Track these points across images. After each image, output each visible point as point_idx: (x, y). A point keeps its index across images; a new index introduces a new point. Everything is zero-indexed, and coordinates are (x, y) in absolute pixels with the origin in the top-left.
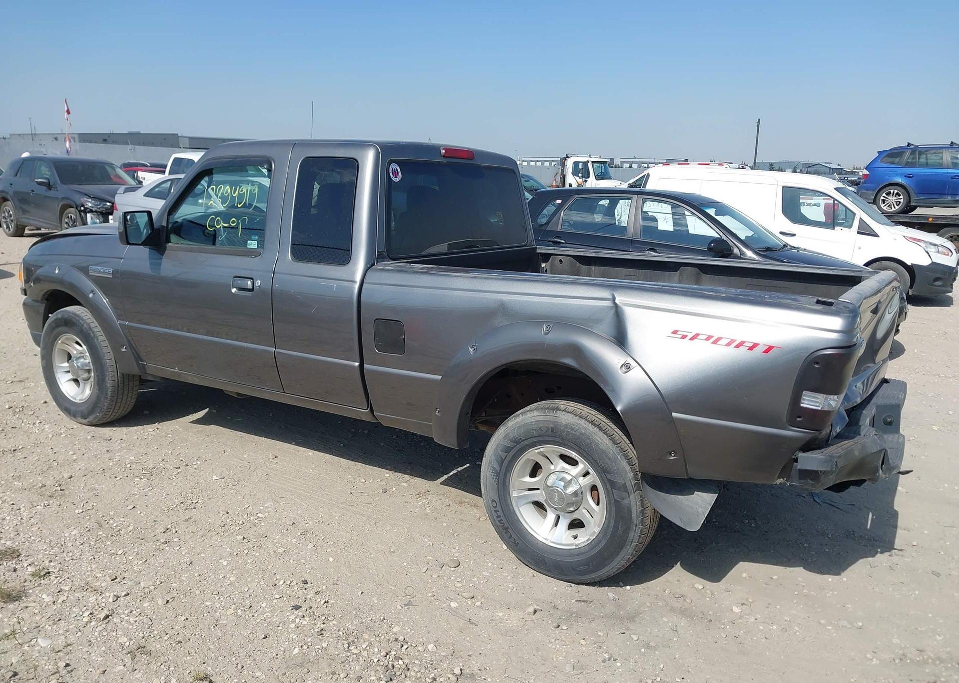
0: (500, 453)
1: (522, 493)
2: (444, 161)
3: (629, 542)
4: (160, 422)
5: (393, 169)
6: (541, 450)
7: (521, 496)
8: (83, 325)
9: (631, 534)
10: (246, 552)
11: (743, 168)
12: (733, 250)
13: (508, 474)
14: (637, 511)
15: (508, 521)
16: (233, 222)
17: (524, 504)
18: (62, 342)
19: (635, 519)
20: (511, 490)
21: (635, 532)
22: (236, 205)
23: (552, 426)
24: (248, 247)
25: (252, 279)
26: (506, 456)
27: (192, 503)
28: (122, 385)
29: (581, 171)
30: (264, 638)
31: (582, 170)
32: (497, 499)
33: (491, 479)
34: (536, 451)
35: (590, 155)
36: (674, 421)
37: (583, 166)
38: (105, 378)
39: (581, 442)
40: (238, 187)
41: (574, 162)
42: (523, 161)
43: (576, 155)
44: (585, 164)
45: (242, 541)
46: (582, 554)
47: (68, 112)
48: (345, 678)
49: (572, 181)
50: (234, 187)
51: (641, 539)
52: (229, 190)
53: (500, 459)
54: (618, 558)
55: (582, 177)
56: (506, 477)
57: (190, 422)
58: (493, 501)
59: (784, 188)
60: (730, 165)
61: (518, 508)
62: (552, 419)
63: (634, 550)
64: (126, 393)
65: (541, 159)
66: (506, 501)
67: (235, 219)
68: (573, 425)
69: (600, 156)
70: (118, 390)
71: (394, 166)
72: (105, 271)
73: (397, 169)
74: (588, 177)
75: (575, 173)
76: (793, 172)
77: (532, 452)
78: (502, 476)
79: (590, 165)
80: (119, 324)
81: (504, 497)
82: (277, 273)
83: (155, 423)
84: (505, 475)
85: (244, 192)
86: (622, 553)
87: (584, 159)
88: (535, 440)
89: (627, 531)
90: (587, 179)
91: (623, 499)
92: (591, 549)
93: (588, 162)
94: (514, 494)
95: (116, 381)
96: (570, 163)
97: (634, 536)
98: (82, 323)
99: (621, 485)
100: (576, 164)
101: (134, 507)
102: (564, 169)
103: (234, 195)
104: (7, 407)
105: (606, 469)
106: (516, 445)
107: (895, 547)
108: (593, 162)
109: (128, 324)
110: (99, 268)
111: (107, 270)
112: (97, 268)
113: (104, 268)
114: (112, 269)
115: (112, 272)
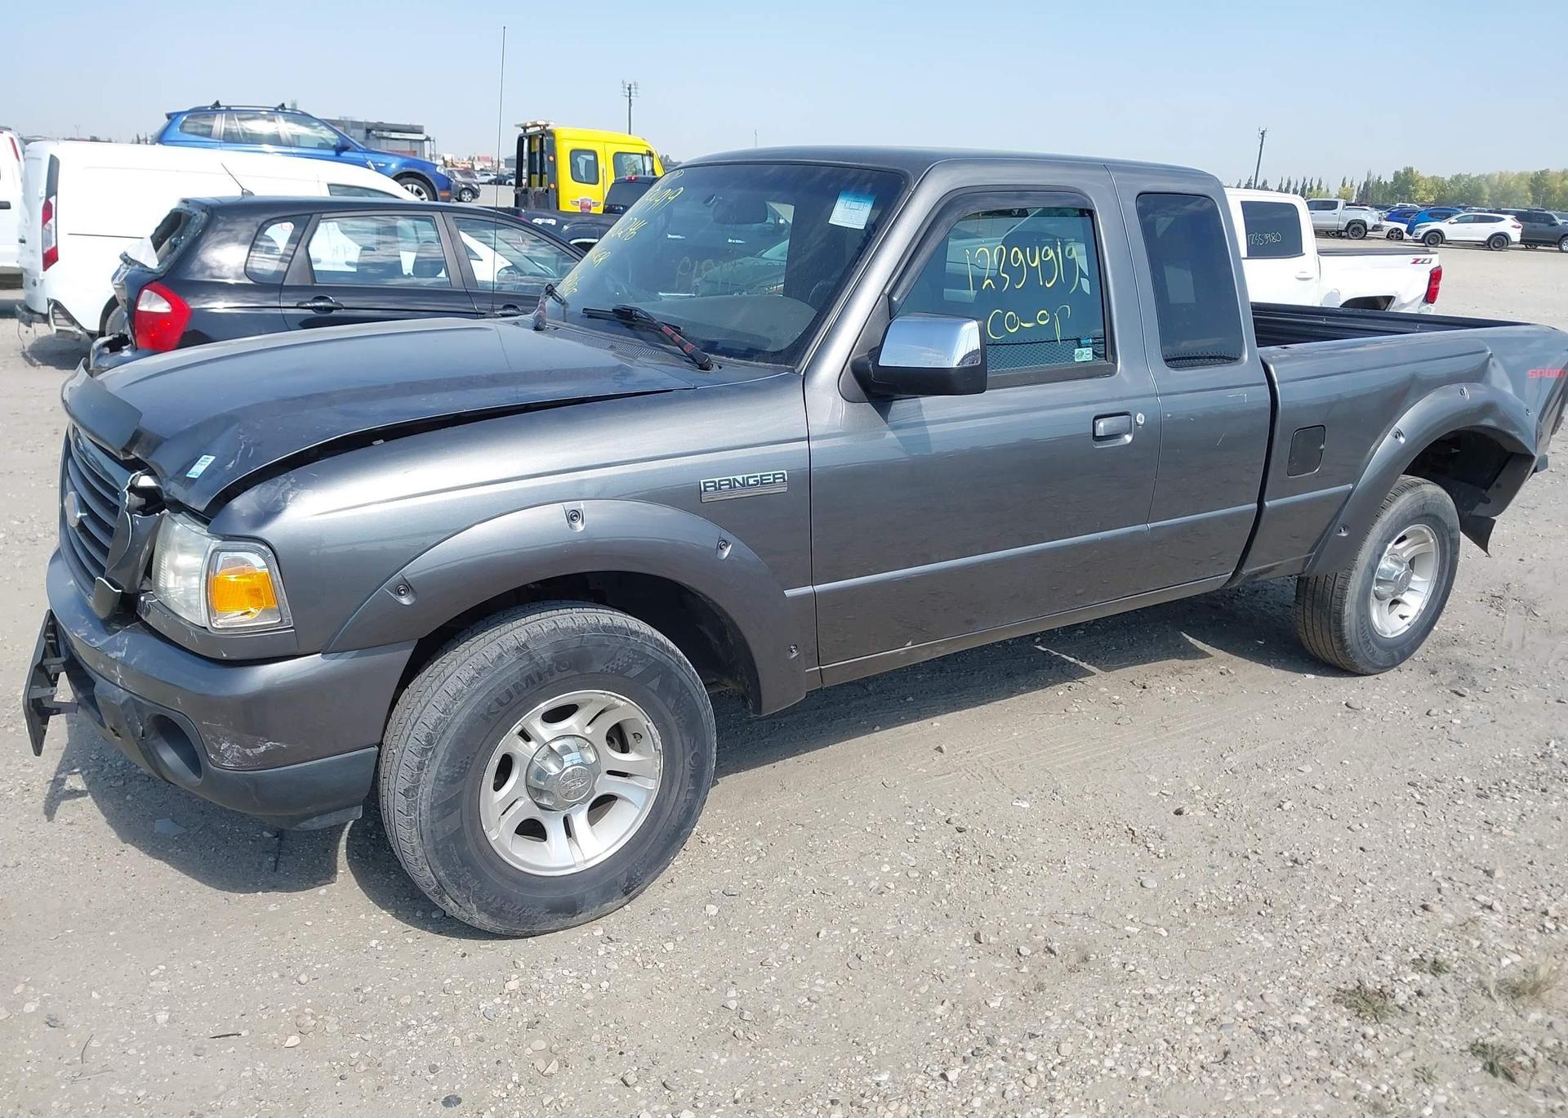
16: (1043, 317)
22: (1041, 283)
24: (1076, 360)
25: (1127, 414)
40: (1037, 248)
50: (1028, 249)
52: (1020, 256)
67: (1045, 312)
85: (1052, 257)
109: (817, 588)
110: (736, 477)
111: (771, 477)
112: (731, 478)
113: (759, 474)
114: (785, 472)
115: (786, 478)
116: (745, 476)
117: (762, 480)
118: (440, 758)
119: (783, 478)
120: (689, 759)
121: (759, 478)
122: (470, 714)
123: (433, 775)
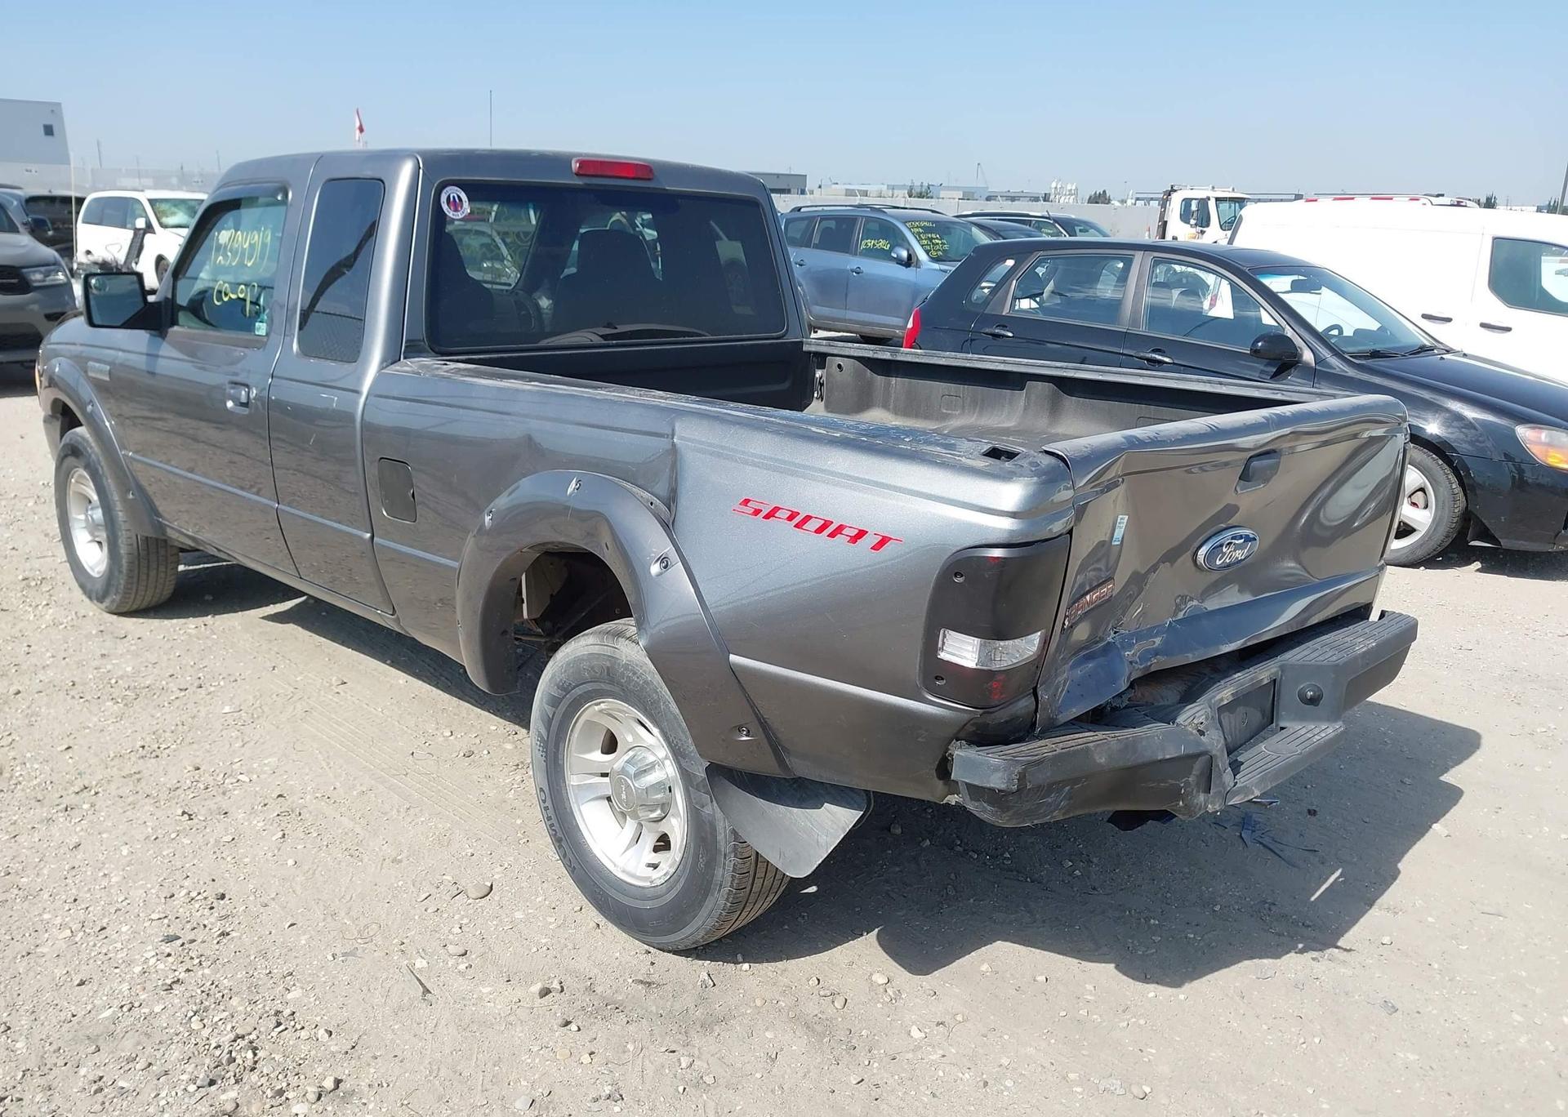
0: (546, 706)
1: (585, 780)
2: (579, 182)
3: (717, 885)
4: (215, 613)
5: (449, 196)
6: (603, 706)
7: (585, 784)
8: (90, 455)
9: (719, 872)
10: (173, 836)
11: (1459, 204)
12: (1301, 356)
13: (561, 745)
14: (725, 832)
15: (561, 827)
16: (242, 292)
17: (590, 800)
18: (77, 482)
19: (722, 843)
20: (567, 773)
21: (724, 869)
22: (246, 262)
23: (608, 665)
24: (257, 333)
25: (247, 386)
26: (554, 713)
27: (159, 748)
28: (145, 552)
29: (1195, 215)
30: (79, 985)
31: (1197, 215)
32: (546, 789)
33: (537, 751)
34: (596, 708)
36: (733, 670)
37: (1198, 206)
38: (118, 541)
39: (645, 698)
41: (1184, 199)
42: (1138, 199)
43: (1189, 187)
44: (1203, 202)
45: (181, 818)
46: (657, 897)
47: (361, 130)
48: (143, 1070)
49: (1181, 232)
51: (736, 881)
53: (546, 718)
54: (704, 912)
55: (1196, 225)
56: (558, 750)
57: (263, 618)
58: (541, 790)
59: (1497, 241)
60: (1432, 199)
61: (579, 806)
62: (608, 651)
63: (727, 900)
64: (154, 565)
65: (1145, 196)
66: (559, 792)
68: (637, 666)
69: (1233, 190)
70: (139, 560)
71: (453, 191)
72: (101, 372)
73: (459, 197)
74: (1208, 225)
75: (1185, 216)
76: (1537, 211)
77: (590, 710)
78: (551, 745)
79: (1212, 204)
80: (123, 455)
81: (557, 786)
82: (276, 377)
83: (207, 616)
84: (557, 746)
86: (709, 903)
87: (1202, 194)
88: (589, 687)
89: (711, 864)
90: (1204, 229)
91: (703, 807)
92: (669, 890)
93: (1209, 198)
94: (573, 780)
95: (135, 545)
96: (1176, 200)
97: (723, 875)
98: (90, 451)
99: (701, 779)
100: (1187, 202)
101: (69, 748)
102: (1165, 211)
103: (245, 247)
104: (20, 577)
105: (679, 749)
106: (565, 696)
107: (1339, 944)
108: (1217, 199)
110: (97, 365)
111: (105, 369)
114: (109, 367)
119: (108, 371)
121: (102, 368)
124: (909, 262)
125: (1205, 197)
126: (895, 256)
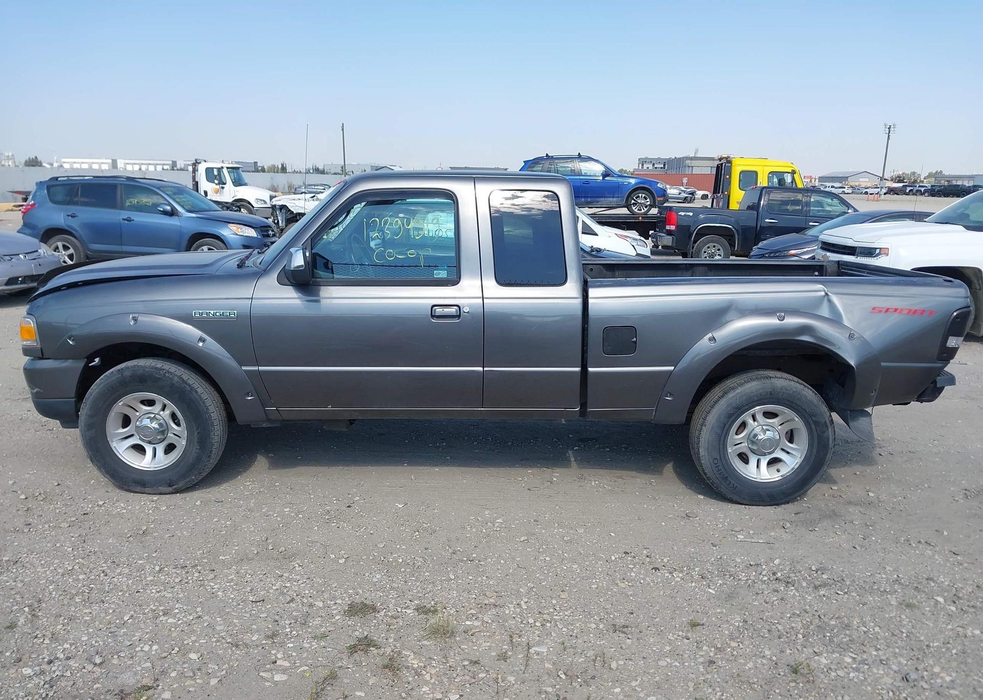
0: (723, 420)
7: (733, 450)
13: (727, 435)
15: (727, 472)
23: (771, 390)
25: (457, 306)
29: (216, 177)
32: (719, 458)
34: (752, 412)
35: (223, 161)
37: (217, 172)
41: (207, 168)
43: (207, 161)
44: (220, 170)
49: (208, 188)
55: (218, 183)
56: (724, 439)
58: (715, 459)
66: (725, 457)
68: (787, 387)
69: (233, 162)
74: (225, 184)
75: (210, 179)
77: (745, 415)
79: (225, 171)
81: (724, 454)
82: (486, 298)
87: (218, 165)
88: (753, 403)
90: (223, 186)
93: (222, 168)
94: (729, 449)
96: (202, 168)
100: (209, 170)
102: (195, 175)
108: (227, 168)
109: (261, 368)
110: (210, 311)
111: (228, 313)
112: (208, 311)
113: (222, 311)
114: (236, 312)
115: (236, 315)
116: (215, 311)
117: (223, 314)
118: (87, 406)
119: (234, 314)
120: (196, 434)
121: (222, 313)
122: (98, 392)
123: (85, 413)
124: (172, 213)
125: (220, 167)
126: (162, 209)
